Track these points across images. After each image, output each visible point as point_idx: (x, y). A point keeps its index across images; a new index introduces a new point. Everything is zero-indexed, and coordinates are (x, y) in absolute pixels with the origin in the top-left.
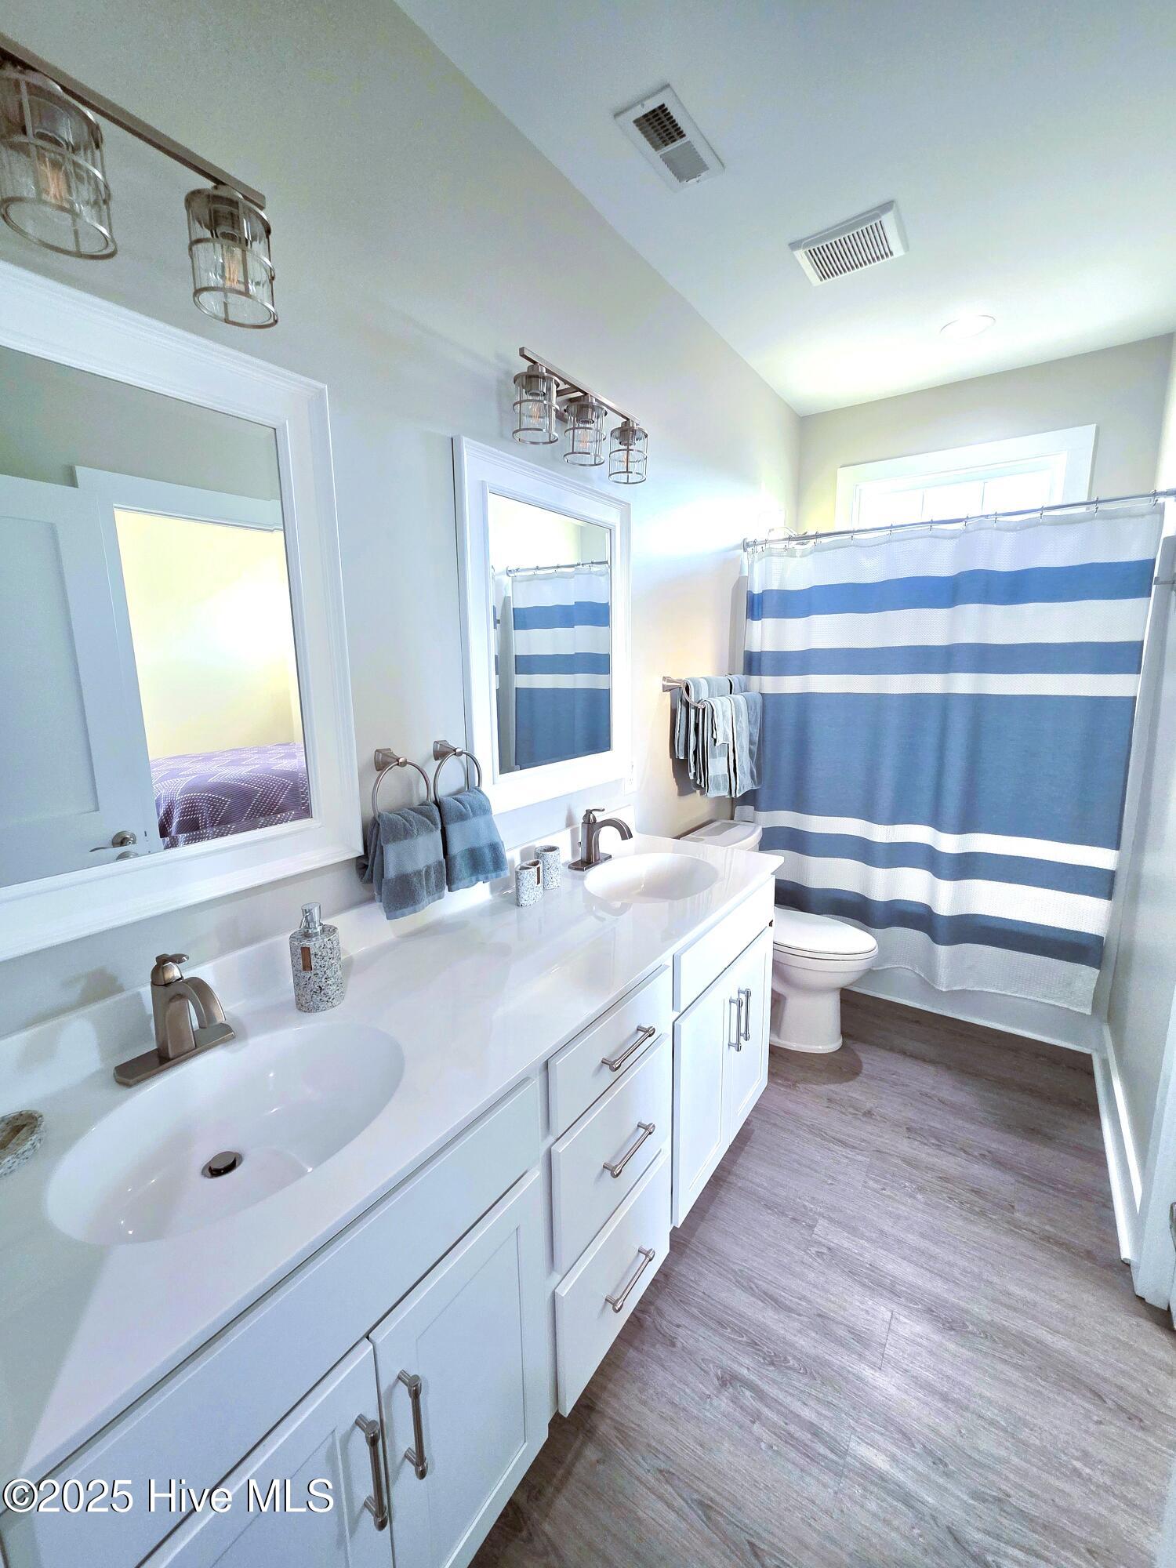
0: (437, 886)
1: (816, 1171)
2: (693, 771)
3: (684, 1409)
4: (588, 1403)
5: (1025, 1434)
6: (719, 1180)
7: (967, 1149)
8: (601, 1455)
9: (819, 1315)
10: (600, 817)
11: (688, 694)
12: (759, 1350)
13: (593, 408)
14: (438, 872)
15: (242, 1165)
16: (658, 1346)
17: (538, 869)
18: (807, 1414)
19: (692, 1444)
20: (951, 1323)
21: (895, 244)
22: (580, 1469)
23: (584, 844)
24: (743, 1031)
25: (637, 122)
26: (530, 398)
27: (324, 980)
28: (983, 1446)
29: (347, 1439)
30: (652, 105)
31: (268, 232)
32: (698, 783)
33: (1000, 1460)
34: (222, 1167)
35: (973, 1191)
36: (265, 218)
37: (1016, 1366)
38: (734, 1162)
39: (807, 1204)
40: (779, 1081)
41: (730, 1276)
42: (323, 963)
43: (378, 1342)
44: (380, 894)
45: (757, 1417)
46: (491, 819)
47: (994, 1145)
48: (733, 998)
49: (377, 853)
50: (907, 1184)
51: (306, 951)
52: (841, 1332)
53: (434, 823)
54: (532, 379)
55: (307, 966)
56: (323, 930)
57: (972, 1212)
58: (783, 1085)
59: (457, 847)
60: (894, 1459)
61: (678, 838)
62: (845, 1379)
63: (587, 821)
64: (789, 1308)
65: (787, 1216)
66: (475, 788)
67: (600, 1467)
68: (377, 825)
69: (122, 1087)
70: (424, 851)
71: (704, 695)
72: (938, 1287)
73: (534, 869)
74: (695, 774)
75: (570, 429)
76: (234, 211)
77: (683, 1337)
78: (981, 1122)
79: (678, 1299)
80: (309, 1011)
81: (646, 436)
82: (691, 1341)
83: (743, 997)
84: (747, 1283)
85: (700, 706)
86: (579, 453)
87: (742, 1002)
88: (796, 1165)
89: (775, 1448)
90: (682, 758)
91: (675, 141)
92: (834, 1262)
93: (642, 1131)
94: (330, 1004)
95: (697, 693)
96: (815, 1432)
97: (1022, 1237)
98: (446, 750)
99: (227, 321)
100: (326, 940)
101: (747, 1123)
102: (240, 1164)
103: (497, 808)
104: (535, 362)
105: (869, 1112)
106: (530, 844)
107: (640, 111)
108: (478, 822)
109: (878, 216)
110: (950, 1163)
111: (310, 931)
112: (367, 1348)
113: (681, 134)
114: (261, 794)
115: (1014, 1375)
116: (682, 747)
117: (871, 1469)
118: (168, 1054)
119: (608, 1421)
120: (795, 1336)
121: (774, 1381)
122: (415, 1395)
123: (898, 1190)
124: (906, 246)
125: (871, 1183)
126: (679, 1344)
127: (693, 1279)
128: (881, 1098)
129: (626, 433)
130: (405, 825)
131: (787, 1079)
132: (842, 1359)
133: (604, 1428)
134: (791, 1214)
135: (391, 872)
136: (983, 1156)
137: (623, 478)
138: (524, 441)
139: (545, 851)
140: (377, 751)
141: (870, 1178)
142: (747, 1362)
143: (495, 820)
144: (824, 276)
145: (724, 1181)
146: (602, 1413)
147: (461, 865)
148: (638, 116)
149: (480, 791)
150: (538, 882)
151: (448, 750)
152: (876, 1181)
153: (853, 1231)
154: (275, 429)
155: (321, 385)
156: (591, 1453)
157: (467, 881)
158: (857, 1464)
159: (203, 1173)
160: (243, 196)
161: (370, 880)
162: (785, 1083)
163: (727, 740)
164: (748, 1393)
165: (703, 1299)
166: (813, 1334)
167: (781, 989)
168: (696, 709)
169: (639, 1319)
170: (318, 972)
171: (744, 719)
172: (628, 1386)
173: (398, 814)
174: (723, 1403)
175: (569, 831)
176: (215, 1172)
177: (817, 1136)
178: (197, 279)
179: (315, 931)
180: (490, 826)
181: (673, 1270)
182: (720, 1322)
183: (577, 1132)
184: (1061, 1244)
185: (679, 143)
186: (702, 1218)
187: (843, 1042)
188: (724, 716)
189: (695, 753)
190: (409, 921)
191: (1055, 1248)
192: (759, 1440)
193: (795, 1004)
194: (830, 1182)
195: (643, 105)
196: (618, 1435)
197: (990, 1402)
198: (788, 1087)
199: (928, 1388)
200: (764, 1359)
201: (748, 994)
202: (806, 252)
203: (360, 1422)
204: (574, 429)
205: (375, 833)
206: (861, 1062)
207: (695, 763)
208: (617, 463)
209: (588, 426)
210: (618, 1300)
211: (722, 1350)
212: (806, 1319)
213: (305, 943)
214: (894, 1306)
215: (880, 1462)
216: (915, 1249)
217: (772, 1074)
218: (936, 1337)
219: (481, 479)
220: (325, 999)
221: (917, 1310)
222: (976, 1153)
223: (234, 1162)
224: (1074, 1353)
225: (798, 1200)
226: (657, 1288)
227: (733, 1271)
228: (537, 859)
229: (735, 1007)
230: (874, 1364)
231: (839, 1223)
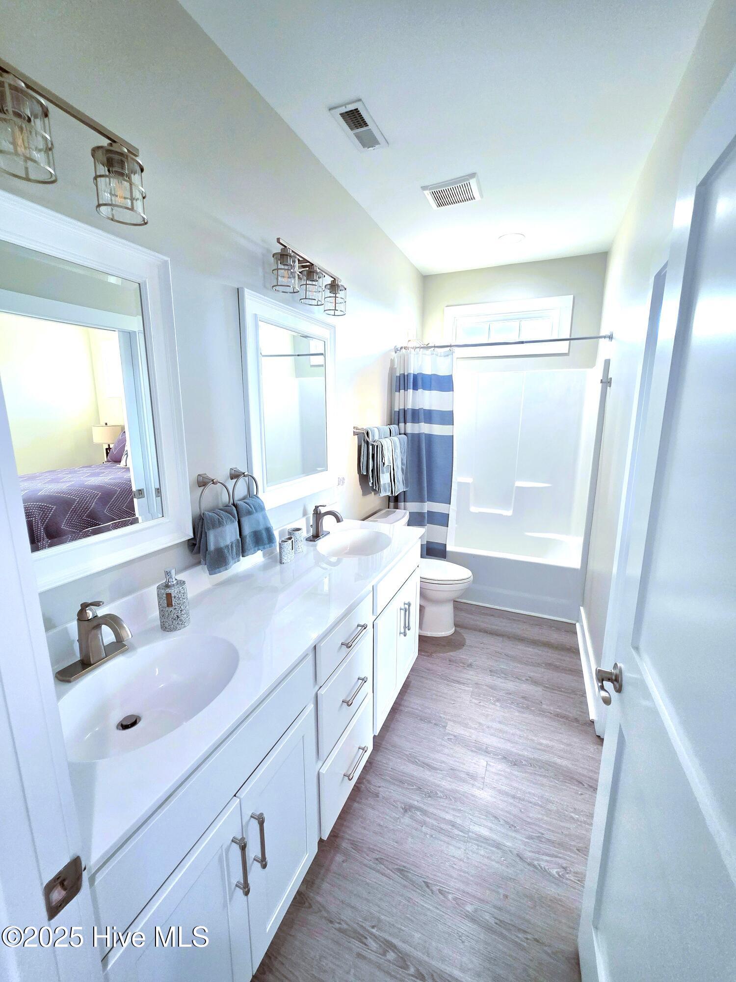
0: (236, 554)
1: (445, 698)
2: (372, 481)
3: (386, 827)
4: (335, 834)
5: (550, 806)
6: (395, 710)
7: (519, 677)
8: (344, 858)
9: (451, 769)
10: (323, 510)
11: (368, 437)
12: (422, 791)
13: (317, 273)
14: (237, 546)
15: (141, 722)
16: (369, 799)
17: (292, 541)
18: (448, 817)
19: (392, 843)
20: (514, 761)
21: (476, 193)
22: (334, 867)
23: (314, 526)
24: (407, 625)
25: (342, 115)
26: (283, 267)
27: (180, 612)
28: (531, 815)
29: (228, 850)
30: (351, 107)
31: (142, 170)
32: (375, 488)
33: (539, 820)
34: (128, 724)
35: (522, 698)
36: (141, 163)
37: (545, 776)
38: (402, 699)
39: (442, 715)
40: (423, 653)
41: (404, 757)
42: (179, 602)
43: (242, 797)
44: (205, 560)
45: (423, 823)
46: (265, 514)
47: (532, 674)
48: (402, 608)
49: (203, 536)
50: (491, 698)
51: (169, 596)
52: (463, 775)
53: (235, 518)
54: (284, 256)
55: (170, 604)
56: (177, 583)
57: (523, 708)
58: (424, 655)
59: (247, 531)
60: (491, 829)
61: (363, 520)
62: (467, 797)
63: (316, 512)
64: (435, 768)
65: (431, 723)
66: (255, 495)
67: (344, 864)
68: (202, 519)
69: (62, 683)
70: (229, 534)
71: (377, 438)
72: (508, 746)
73: (290, 542)
74: (373, 483)
75: (304, 285)
76: (123, 159)
77: (383, 792)
78: (525, 663)
79: (378, 774)
80: (171, 630)
81: (345, 289)
82: (387, 793)
83: (407, 606)
84: (413, 760)
85: (375, 444)
86: (310, 299)
87: (407, 610)
88: (434, 697)
89: (434, 836)
90: (365, 474)
91: (363, 127)
92: (457, 742)
93: (360, 681)
94: (183, 626)
95: (373, 436)
96: (453, 825)
97: (546, 716)
98: (238, 474)
99: (112, 220)
100: (181, 588)
101: (408, 678)
102: (139, 721)
103: (268, 506)
104: (285, 246)
105: (470, 665)
106: (283, 528)
107: (344, 110)
108: (258, 516)
109: (468, 180)
110: (510, 685)
111: (170, 584)
112: (237, 801)
113: (366, 125)
114: (78, 502)
115: (545, 781)
116: (365, 467)
117: (480, 836)
118: (90, 661)
119: (347, 841)
120: (440, 781)
121: (432, 805)
122: (261, 823)
123: (487, 702)
124: (482, 196)
125: (474, 700)
126: (380, 796)
127: (385, 762)
128: (476, 657)
129: (334, 287)
130: (219, 519)
131: (427, 652)
132: (465, 788)
133: (345, 845)
134: (434, 722)
135: (212, 547)
136: (527, 680)
137: (332, 312)
138: (278, 291)
139: (293, 531)
140: (199, 475)
141: (473, 698)
142: (417, 798)
143: (268, 514)
144: (439, 205)
145: (397, 710)
146: (343, 838)
147: (249, 541)
148: (343, 112)
149: (258, 497)
150: (292, 549)
151: (240, 474)
152: (476, 699)
153: (466, 726)
154: (139, 284)
155: (166, 258)
156: (339, 858)
157: (252, 551)
158: (475, 836)
159: (117, 728)
160: (128, 150)
161: (199, 552)
162: (426, 654)
163: (390, 463)
164: (418, 813)
165: (391, 772)
166: (449, 779)
167: (423, 604)
168: (373, 445)
169: (357, 787)
170: (176, 607)
171: (398, 451)
172: (355, 822)
173: (214, 513)
174: (406, 820)
175: (304, 519)
176: (124, 727)
177: (445, 680)
178: (100, 197)
179: (172, 583)
180: (265, 518)
181: (374, 760)
182: (401, 781)
183: (330, 684)
184: (563, 717)
185: (365, 129)
186: (387, 731)
187: (455, 630)
188: (388, 449)
189: (372, 471)
190: (223, 575)
191: (561, 719)
192: (426, 834)
193: (430, 610)
194: (453, 703)
195: (346, 107)
196: (352, 846)
197: (534, 795)
198: (428, 656)
199: (506, 794)
200: (425, 795)
201: (409, 605)
202: (430, 193)
203: (234, 841)
204: (306, 284)
205: (201, 525)
206: (465, 639)
207: (373, 477)
208: (329, 304)
209: (314, 283)
210: (351, 774)
211: (404, 795)
212: (445, 772)
213: (168, 591)
214: (488, 759)
215: (485, 832)
216: (496, 729)
217: (420, 650)
218: (508, 770)
219: (254, 313)
220: (180, 623)
221: (498, 759)
222: (524, 679)
223: (136, 721)
224: (570, 766)
225: (437, 714)
226: (366, 770)
227: (406, 755)
228: (291, 535)
229: (403, 612)
230: (479, 787)
231: (459, 723)
